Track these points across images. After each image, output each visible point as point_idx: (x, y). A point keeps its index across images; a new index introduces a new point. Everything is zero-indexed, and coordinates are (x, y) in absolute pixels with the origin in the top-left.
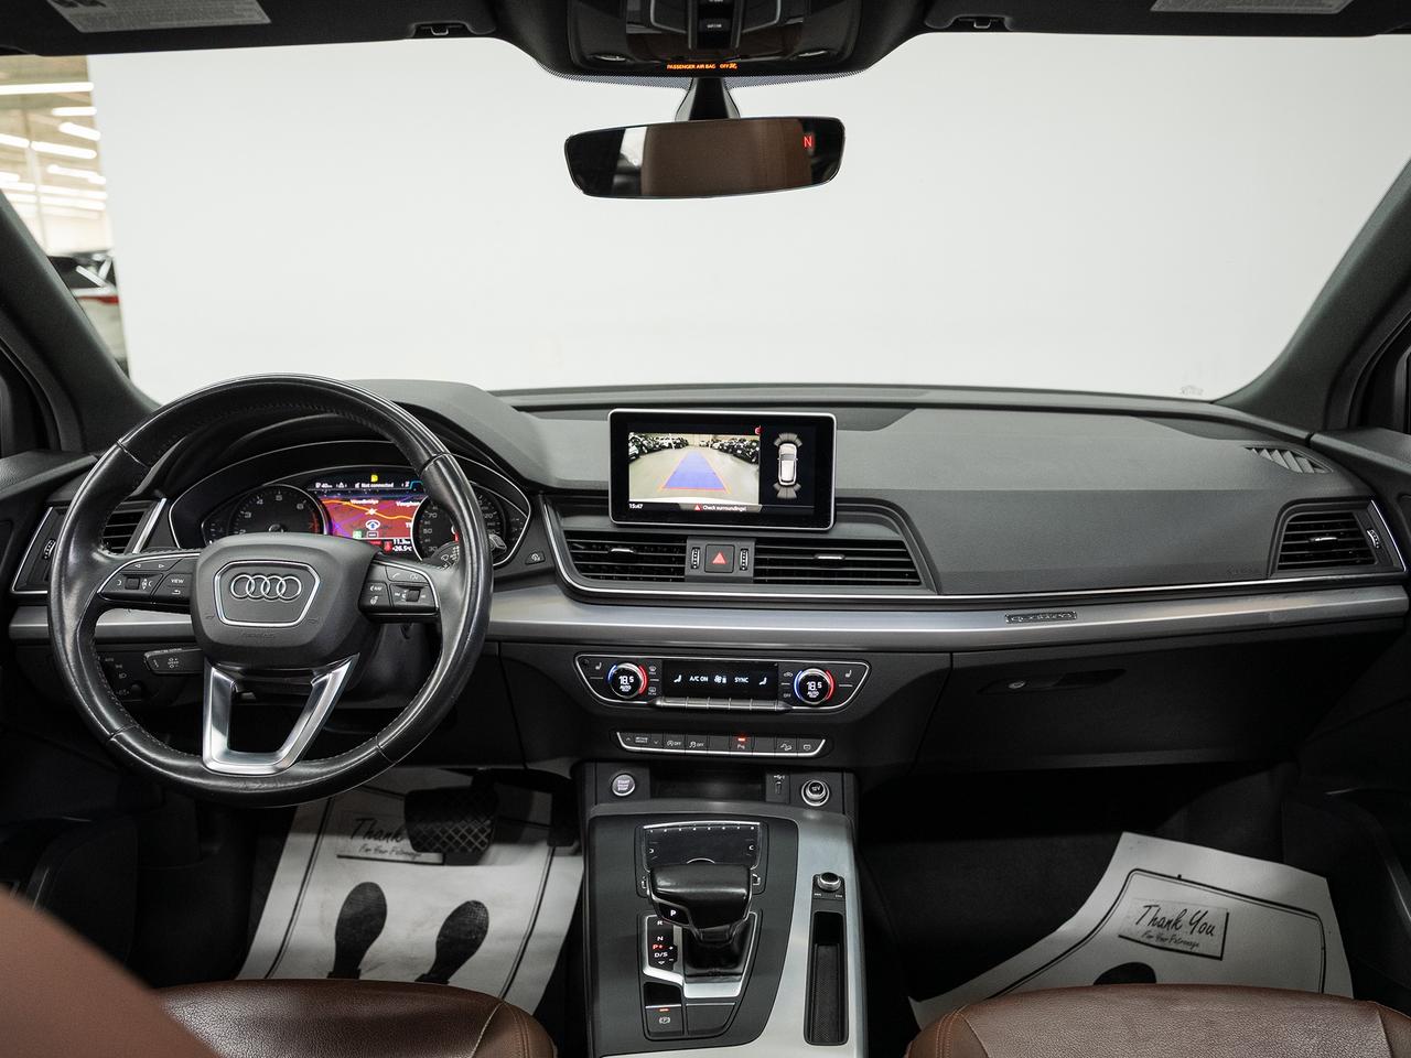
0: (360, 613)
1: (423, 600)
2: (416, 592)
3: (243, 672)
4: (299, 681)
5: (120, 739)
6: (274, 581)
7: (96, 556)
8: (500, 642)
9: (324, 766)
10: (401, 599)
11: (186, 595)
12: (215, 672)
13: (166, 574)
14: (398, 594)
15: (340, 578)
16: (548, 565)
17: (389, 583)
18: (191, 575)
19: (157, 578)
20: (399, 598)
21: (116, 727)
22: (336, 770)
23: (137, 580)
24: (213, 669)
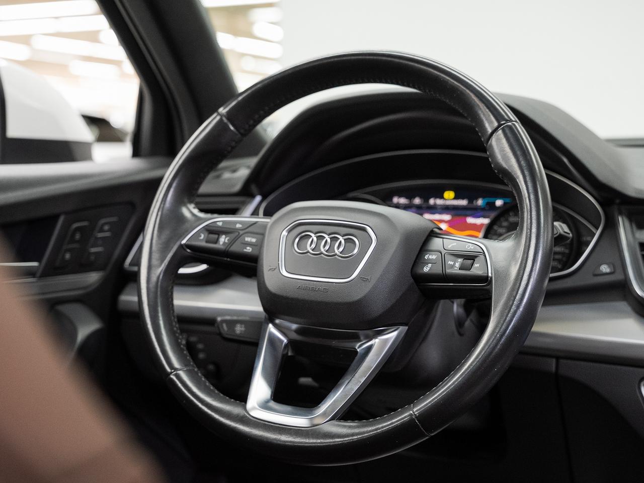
0: (412, 280)
1: (477, 269)
2: (470, 262)
3: (297, 331)
4: (347, 345)
5: (178, 376)
6: (334, 239)
7: (185, 212)
8: (558, 358)
9: (358, 427)
10: (455, 267)
11: (256, 253)
12: (271, 328)
13: (241, 232)
14: (452, 263)
15: (395, 241)
16: (619, 277)
17: (444, 252)
18: (261, 234)
19: (233, 236)
20: (452, 266)
21: (176, 364)
22: (367, 432)
23: (216, 236)
24: (271, 326)
